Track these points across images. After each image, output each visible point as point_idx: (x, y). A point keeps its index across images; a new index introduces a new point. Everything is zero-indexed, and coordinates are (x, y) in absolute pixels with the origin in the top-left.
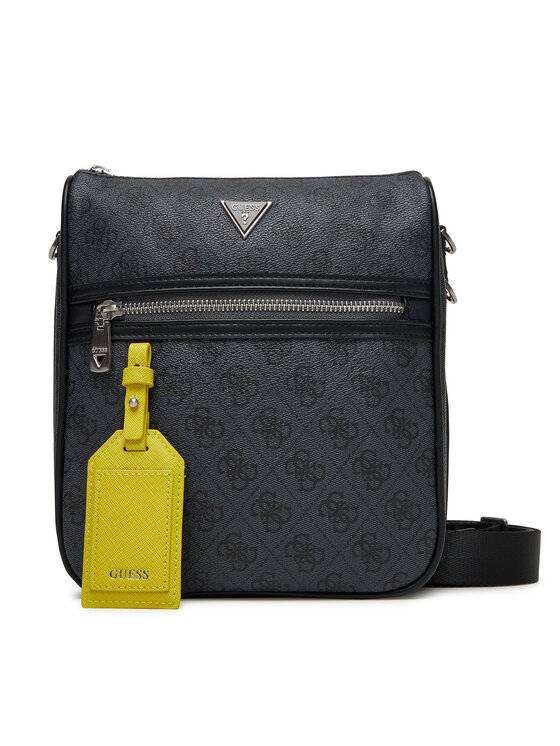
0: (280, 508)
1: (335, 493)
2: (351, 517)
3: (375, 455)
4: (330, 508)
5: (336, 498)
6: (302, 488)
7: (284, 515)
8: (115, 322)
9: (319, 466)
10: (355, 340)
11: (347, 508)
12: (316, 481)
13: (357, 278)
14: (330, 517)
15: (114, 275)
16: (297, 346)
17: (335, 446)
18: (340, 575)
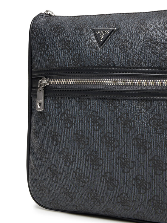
0: (113, 180)
1: (139, 175)
2: (148, 187)
3: (159, 158)
4: (137, 182)
5: (140, 178)
6: (123, 171)
7: (116, 183)
8: (46, 88)
9: (132, 162)
10: (151, 100)
11: (145, 183)
12: (130, 168)
13: (155, 68)
14: (137, 186)
15: (46, 66)
16: (123, 102)
17: (140, 153)
18: (143, 213)
